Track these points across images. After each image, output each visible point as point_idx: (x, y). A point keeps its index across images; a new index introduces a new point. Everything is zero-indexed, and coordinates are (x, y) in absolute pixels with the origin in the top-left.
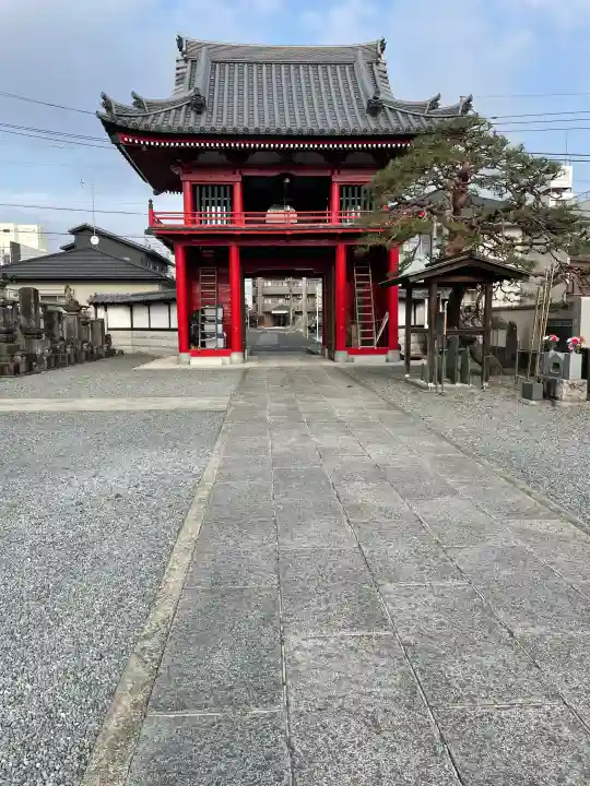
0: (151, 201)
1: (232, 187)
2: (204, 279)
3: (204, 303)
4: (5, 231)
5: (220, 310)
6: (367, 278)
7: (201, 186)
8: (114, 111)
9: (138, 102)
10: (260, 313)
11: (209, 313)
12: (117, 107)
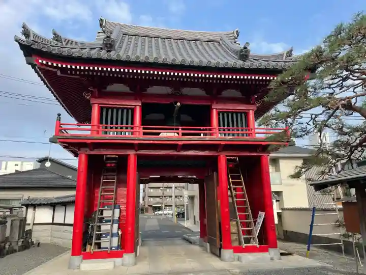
0: (59, 115)
1: (133, 110)
2: (105, 184)
3: (103, 205)
4: (16, 165)
5: (117, 211)
6: (240, 184)
7: (108, 109)
8: (32, 38)
9: (57, 38)
10: (146, 206)
11: (107, 214)
12: (34, 34)
